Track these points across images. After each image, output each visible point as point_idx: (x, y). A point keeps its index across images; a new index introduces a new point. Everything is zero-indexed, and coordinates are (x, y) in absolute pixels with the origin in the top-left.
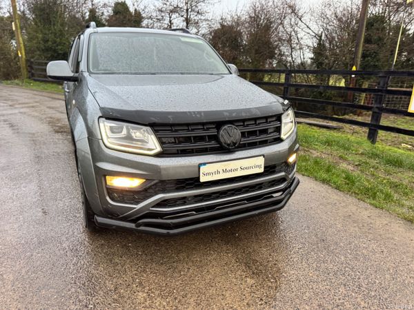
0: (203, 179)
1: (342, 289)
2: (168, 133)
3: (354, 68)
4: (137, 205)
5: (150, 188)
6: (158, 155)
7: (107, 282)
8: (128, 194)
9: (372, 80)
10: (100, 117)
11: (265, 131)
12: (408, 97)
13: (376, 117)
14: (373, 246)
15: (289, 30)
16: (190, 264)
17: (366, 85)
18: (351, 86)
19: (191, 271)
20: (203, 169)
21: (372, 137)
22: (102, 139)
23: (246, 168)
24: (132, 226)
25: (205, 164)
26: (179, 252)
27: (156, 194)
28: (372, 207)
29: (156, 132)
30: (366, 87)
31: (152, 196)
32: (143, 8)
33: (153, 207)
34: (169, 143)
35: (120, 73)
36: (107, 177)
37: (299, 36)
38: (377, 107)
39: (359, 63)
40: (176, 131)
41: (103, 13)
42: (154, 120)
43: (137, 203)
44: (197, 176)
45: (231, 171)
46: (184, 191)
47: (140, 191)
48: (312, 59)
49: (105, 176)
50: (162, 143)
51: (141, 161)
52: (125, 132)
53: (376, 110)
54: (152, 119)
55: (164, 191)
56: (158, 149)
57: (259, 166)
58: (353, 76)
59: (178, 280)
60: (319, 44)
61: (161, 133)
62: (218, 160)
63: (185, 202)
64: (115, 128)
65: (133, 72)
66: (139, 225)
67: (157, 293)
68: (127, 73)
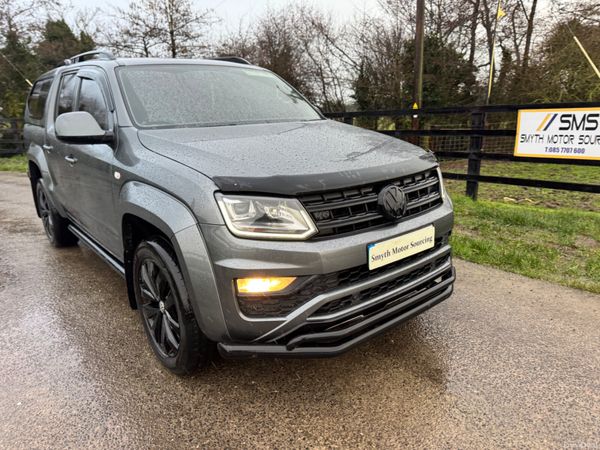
0: (373, 266)
1: (562, 385)
2: (320, 204)
3: (415, 106)
4: (285, 316)
5: (304, 289)
6: (311, 239)
7: (255, 443)
8: (272, 302)
9: (433, 121)
10: (216, 192)
11: (424, 192)
12: (511, 137)
13: (474, 166)
14: (560, 325)
15: (319, 59)
16: (357, 392)
17: (428, 127)
18: (414, 129)
19: (364, 401)
20: (373, 251)
21: (471, 191)
22: (226, 224)
23: (417, 244)
24: (282, 349)
25: (373, 243)
26: (331, 379)
27: (314, 295)
28: (527, 279)
29: (305, 204)
30: (429, 129)
31: (307, 300)
32: (94, 30)
33: (312, 316)
34: (324, 219)
35: (183, 126)
36: (238, 281)
37: (334, 67)
38: (474, 154)
39: (420, 99)
40: (330, 201)
41: (30, 38)
42: (303, 188)
43: (285, 314)
44: (365, 262)
45: (401, 249)
46: (348, 286)
47: (291, 295)
48: (353, 97)
49: (235, 279)
50: (315, 220)
51: (291, 250)
52: (252, 210)
53: (474, 157)
54: (300, 186)
55: (324, 290)
56: (312, 229)
57: (429, 240)
58: (415, 116)
59: (356, 418)
60: (361, 77)
61: (312, 205)
62: (387, 236)
63: (350, 302)
64: (240, 206)
65: (202, 123)
66: (290, 348)
67: (339, 441)
68: (194, 126)
